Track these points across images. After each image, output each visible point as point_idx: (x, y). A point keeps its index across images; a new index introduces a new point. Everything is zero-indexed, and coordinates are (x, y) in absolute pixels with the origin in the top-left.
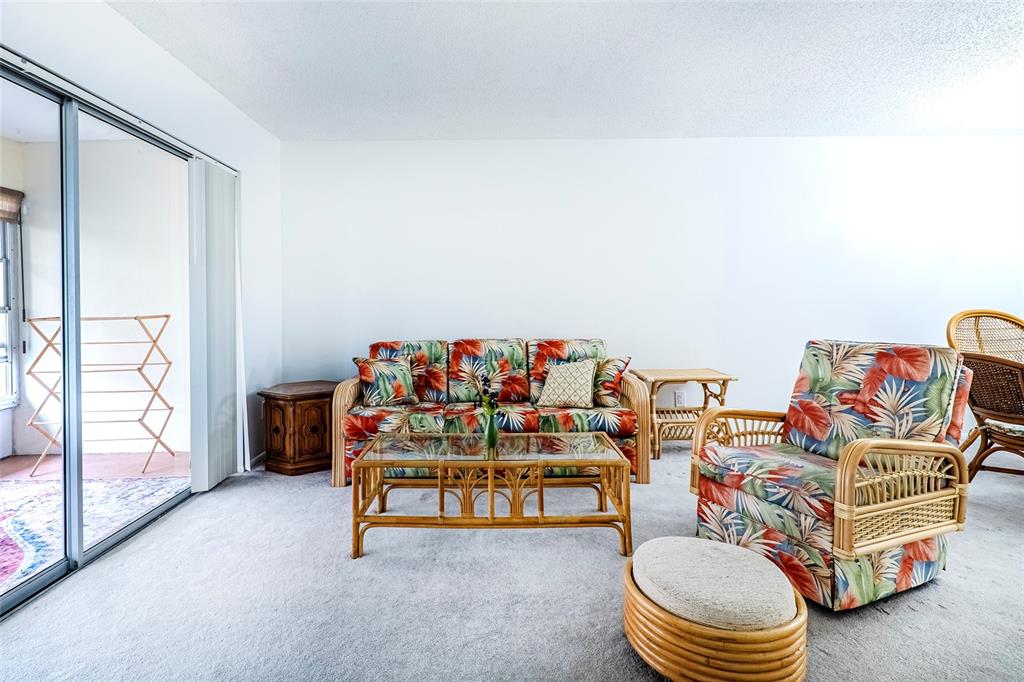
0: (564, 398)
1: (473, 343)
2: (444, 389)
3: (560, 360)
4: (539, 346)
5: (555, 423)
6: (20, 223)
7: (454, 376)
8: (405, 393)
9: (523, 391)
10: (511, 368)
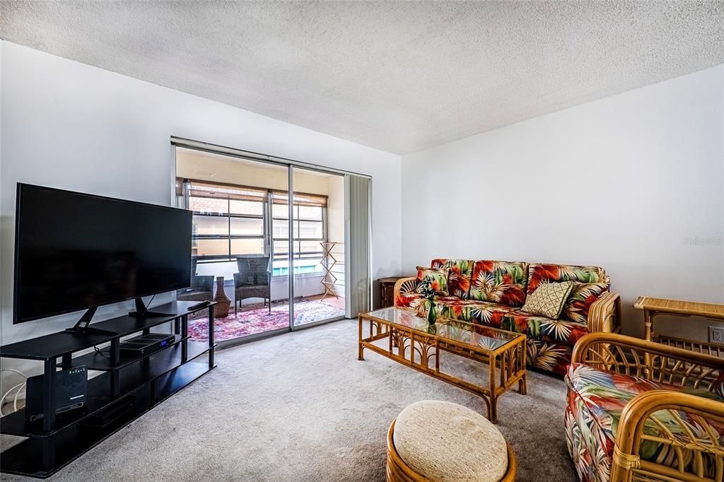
0: (538, 308)
1: (488, 263)
2: (467, 290)
3: (552, 280)
4: (536, 268)
5: (513, 323)
6: (327, 207)
7: (473, 282)
8: (439, 289)
9: (519, 300)
10: (512, 282)
